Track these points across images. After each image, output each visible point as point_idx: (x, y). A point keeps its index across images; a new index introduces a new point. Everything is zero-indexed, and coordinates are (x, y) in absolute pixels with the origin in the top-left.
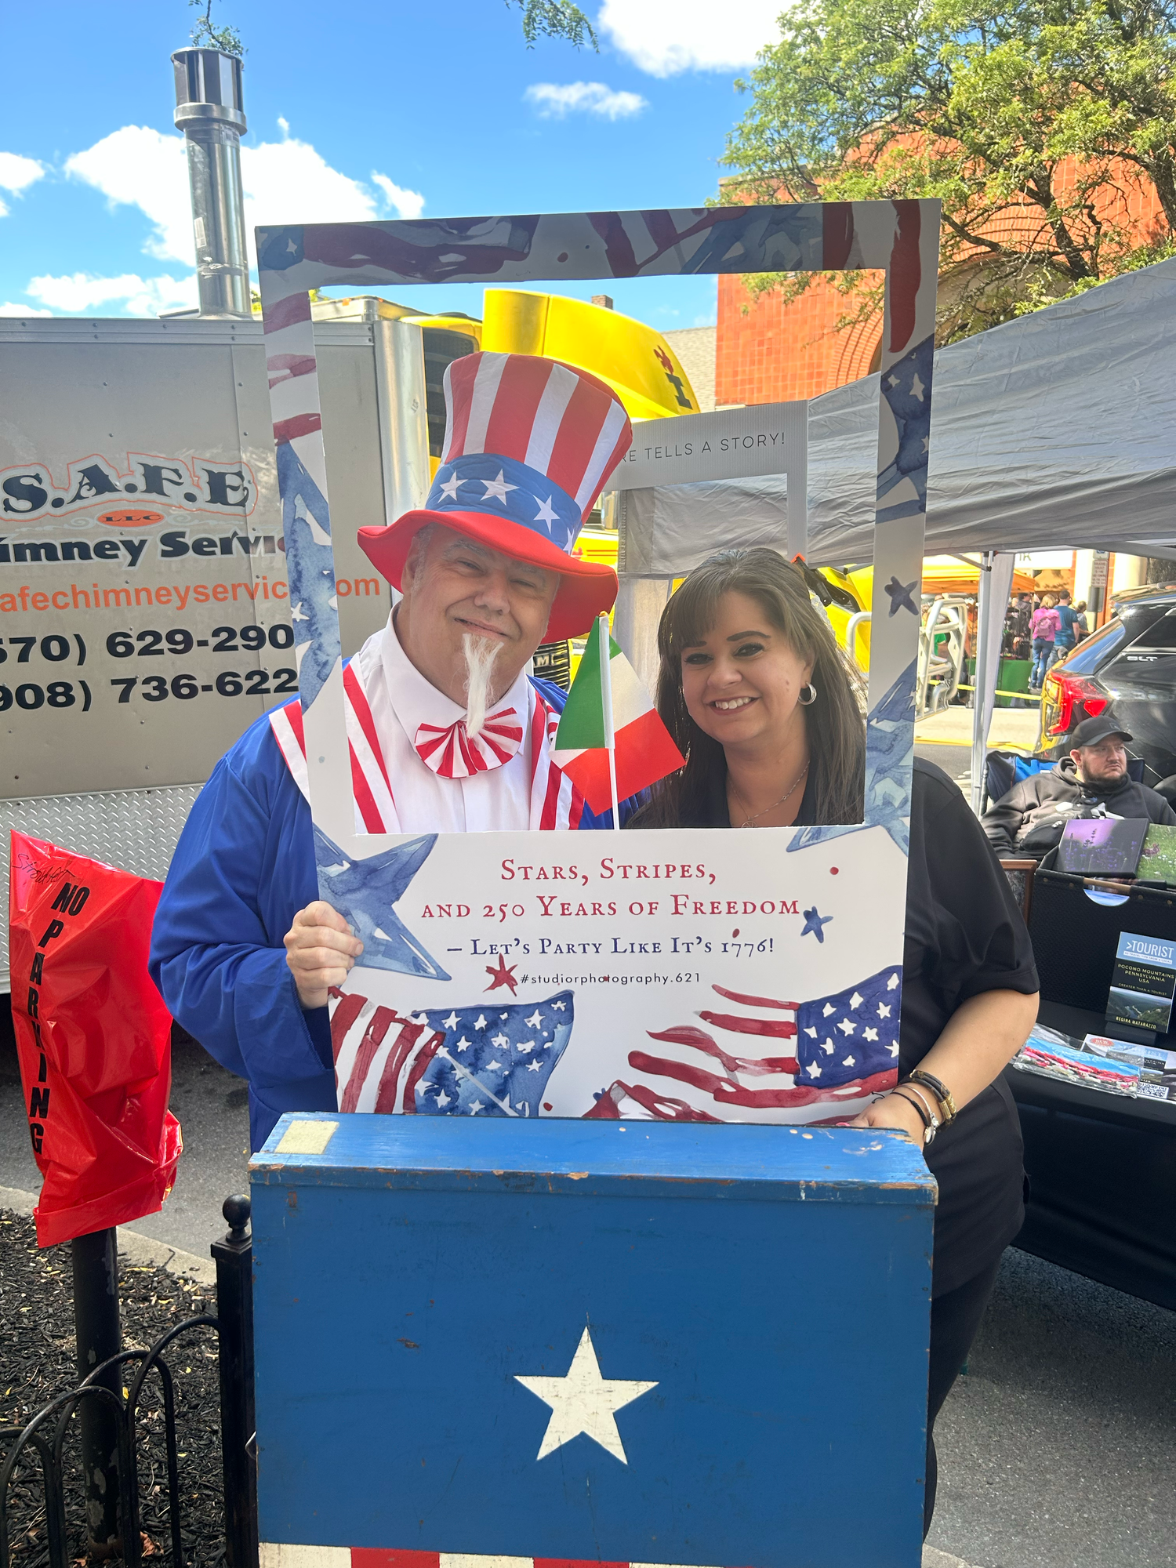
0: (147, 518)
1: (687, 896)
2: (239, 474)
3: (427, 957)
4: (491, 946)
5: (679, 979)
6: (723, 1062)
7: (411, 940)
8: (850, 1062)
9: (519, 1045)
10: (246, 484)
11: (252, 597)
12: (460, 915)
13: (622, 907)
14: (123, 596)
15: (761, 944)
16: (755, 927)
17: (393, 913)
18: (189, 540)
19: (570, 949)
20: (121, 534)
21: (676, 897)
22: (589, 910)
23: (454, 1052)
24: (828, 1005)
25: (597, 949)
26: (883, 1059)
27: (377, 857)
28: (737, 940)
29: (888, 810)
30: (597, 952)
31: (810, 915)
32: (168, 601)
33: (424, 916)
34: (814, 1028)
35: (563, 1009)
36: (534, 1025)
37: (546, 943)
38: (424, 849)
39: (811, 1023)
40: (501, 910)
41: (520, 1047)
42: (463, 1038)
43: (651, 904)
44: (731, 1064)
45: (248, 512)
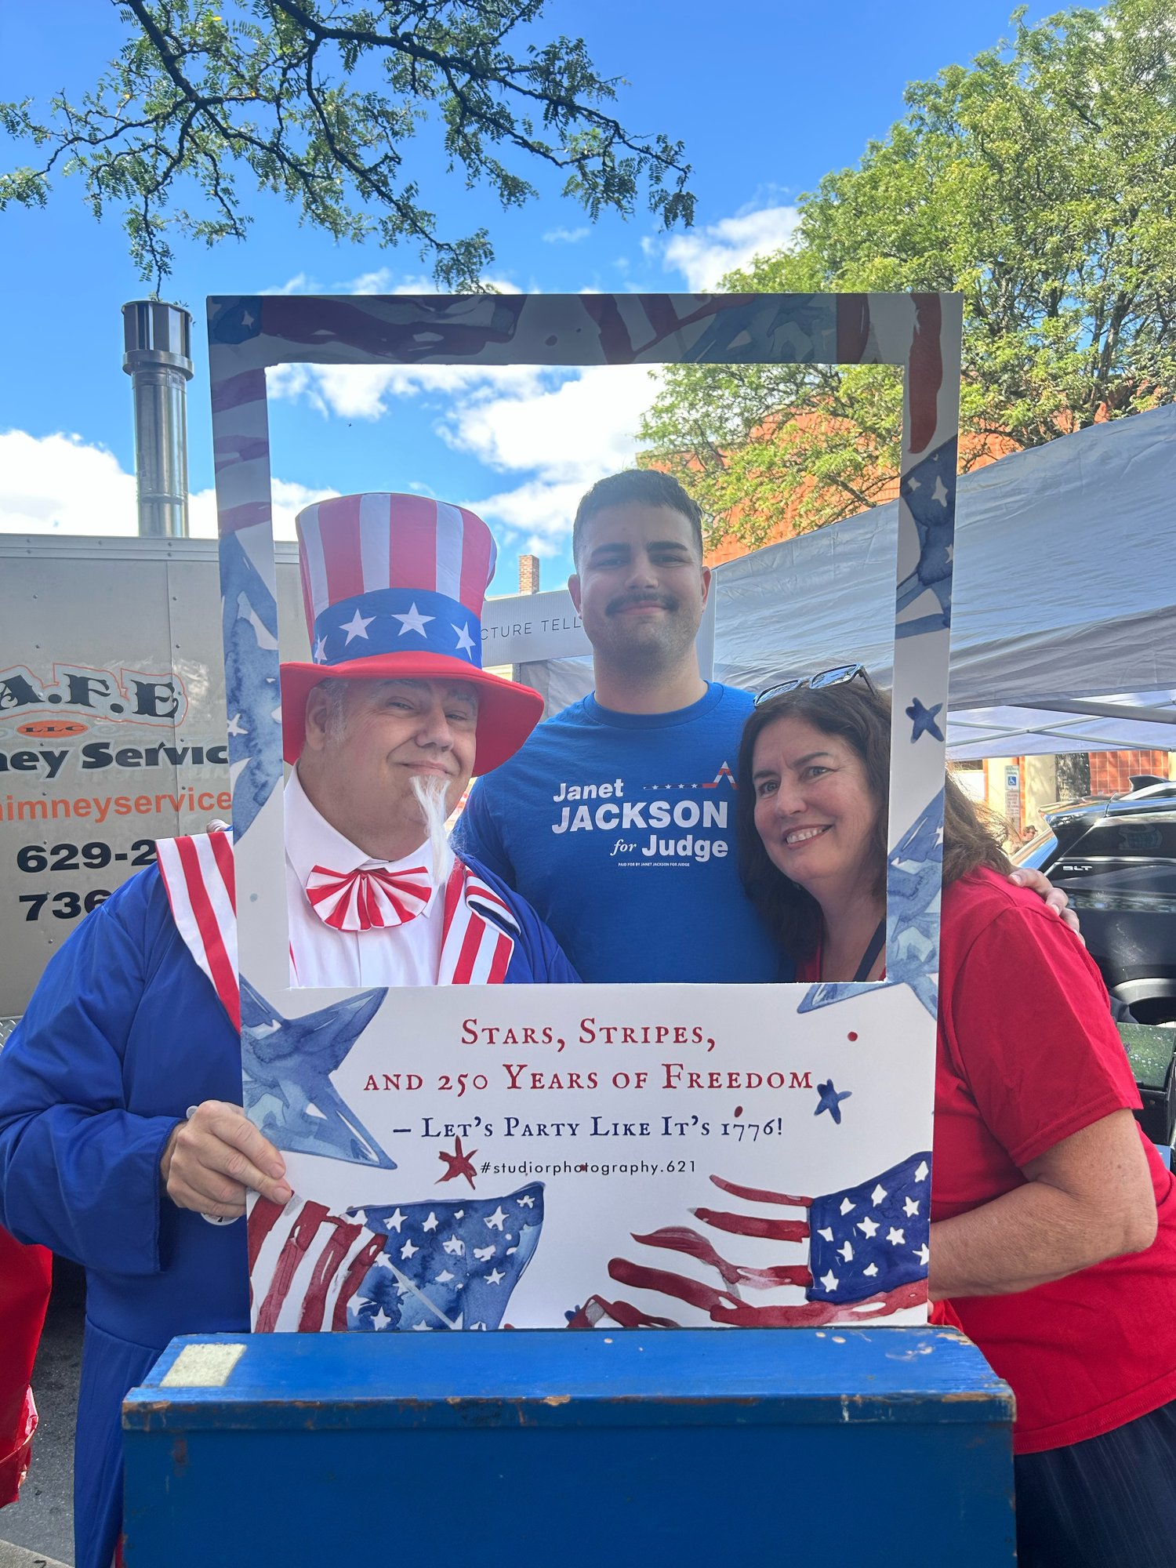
0: (69, 729)
1: (681, 1066)
2: (170, 686)
3: (369, 1139)
4: (447, 1126)
5: (670, 1168)
6: (721, 1272)
7: (350, 1118)
8: (871, 1271)
9: (476, 1251)
10: (175, 695)
11: (177, 809)
12: (410, 1088)
13: (604, 1080)
14: (38, 808)
15: (768, 1125)
16: (760, 1104)
17: (330, 1084)
18: (112, 751)
19: (542, 1130)
20: (42, 745)
21: (668, 1067)
22: (565, 1081)
23: (396, 1260)
24: (846, 1200)
25: (574, 1131)
26: (911, 1267)
27: (313, 1016)
28: (739, 1121)
29: (914, 965)
30: (574, 1134)
31: (825, 1090)
32: (88, 813)
33: (367, 1089)
34: (829, 1230)
35: (531, 1206)
36: (495, 1225)
37: (513, 1123)
38: (372, 1004)
39: (827, 1223)
40: (460, 1082)
41: (478, 1253)
42: (409, 1242)
43: (638, 1075)
44: (732, 1275)
45: (176, 724)
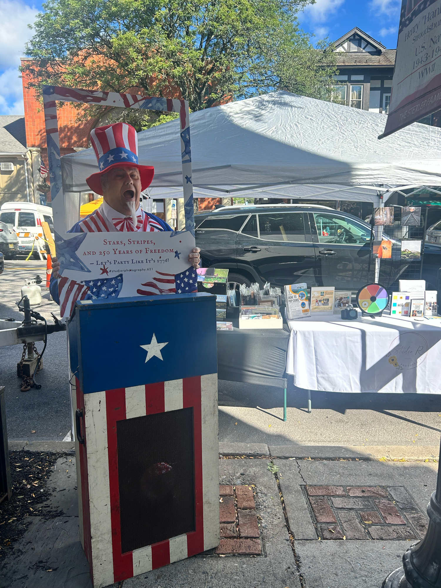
1: (149, 248)
3: (85, 266)
4: (101, 262)
5: (148, 270)
6: (159, 291)
7: (80, 261)
8: (187, 289)
12: (93, 254)
13: (134, 252)
15: (166, 260)
16: (164, 256)
17: (76, 254)
19: (121, 263)
21: (146, 249)
22: (126, 252)
23: (92, 292)
24: (181, 274)
26: (194, 287)
27: (71, 239)
28: (160, 259)
29: (190, 227)
30: (128, 263)
31: (176, 252)
33: (84, 255)
34: (179, 281)
35: (120, 279)
36: (113, 283)
37: (115, 261)
39: (178, 279)
40: (104, 253)
41: (110, 290)
42: (95, 288)
43: (140, 250)
44: (161, 291)
